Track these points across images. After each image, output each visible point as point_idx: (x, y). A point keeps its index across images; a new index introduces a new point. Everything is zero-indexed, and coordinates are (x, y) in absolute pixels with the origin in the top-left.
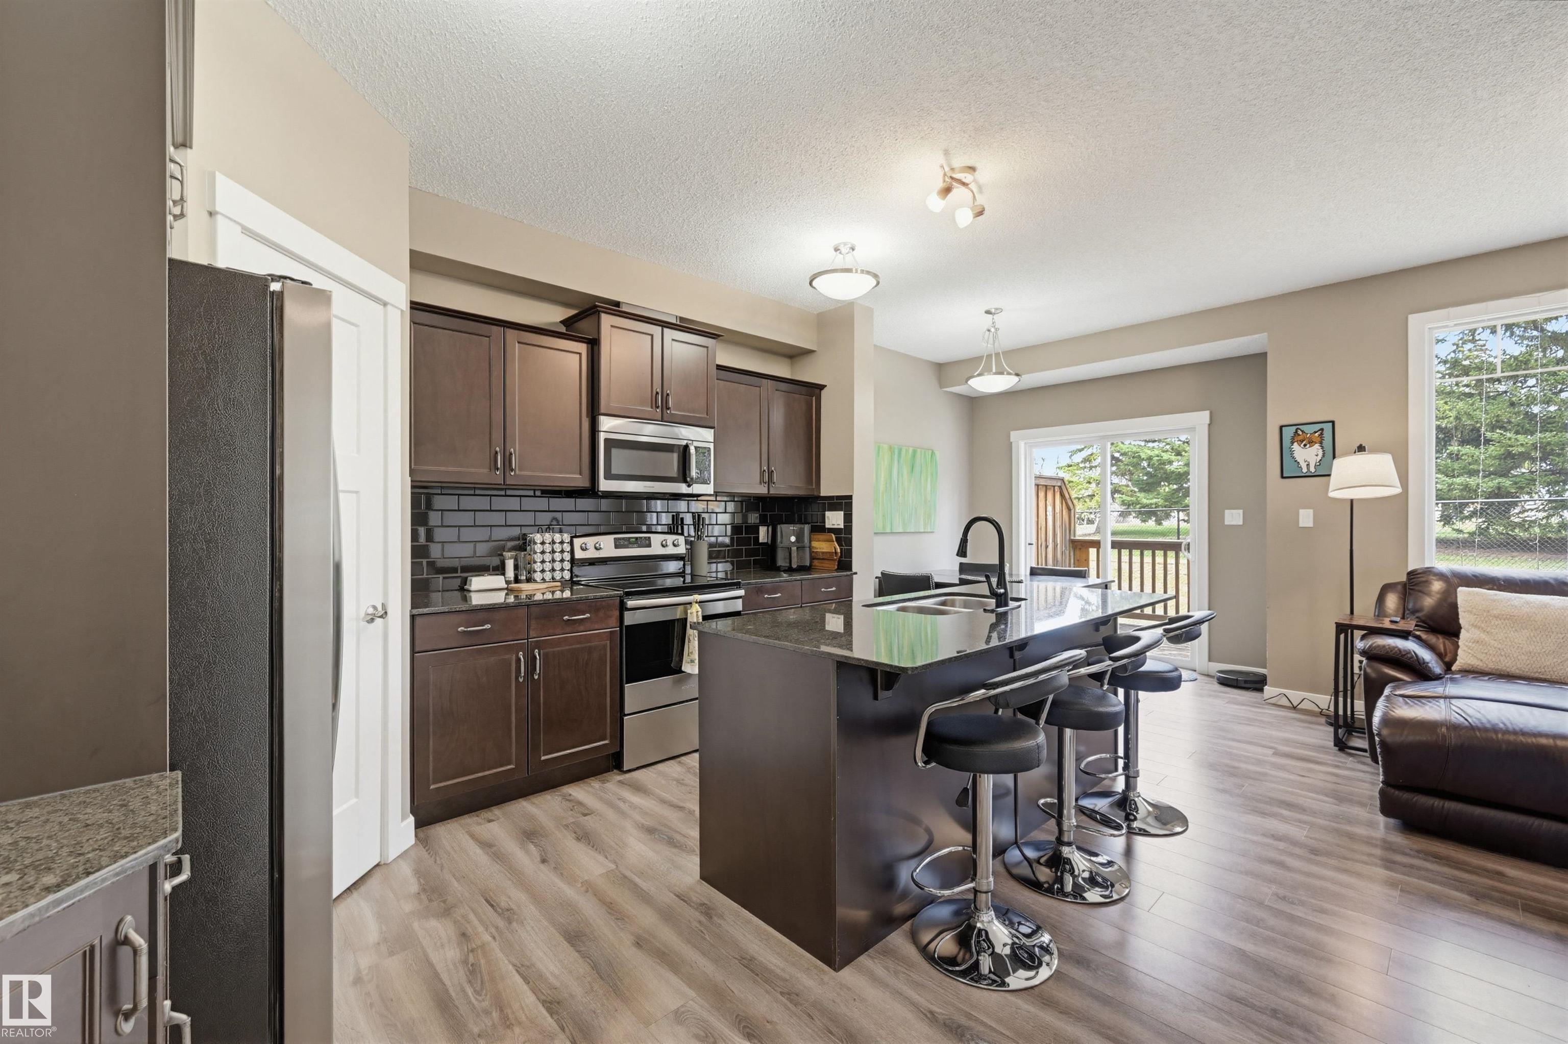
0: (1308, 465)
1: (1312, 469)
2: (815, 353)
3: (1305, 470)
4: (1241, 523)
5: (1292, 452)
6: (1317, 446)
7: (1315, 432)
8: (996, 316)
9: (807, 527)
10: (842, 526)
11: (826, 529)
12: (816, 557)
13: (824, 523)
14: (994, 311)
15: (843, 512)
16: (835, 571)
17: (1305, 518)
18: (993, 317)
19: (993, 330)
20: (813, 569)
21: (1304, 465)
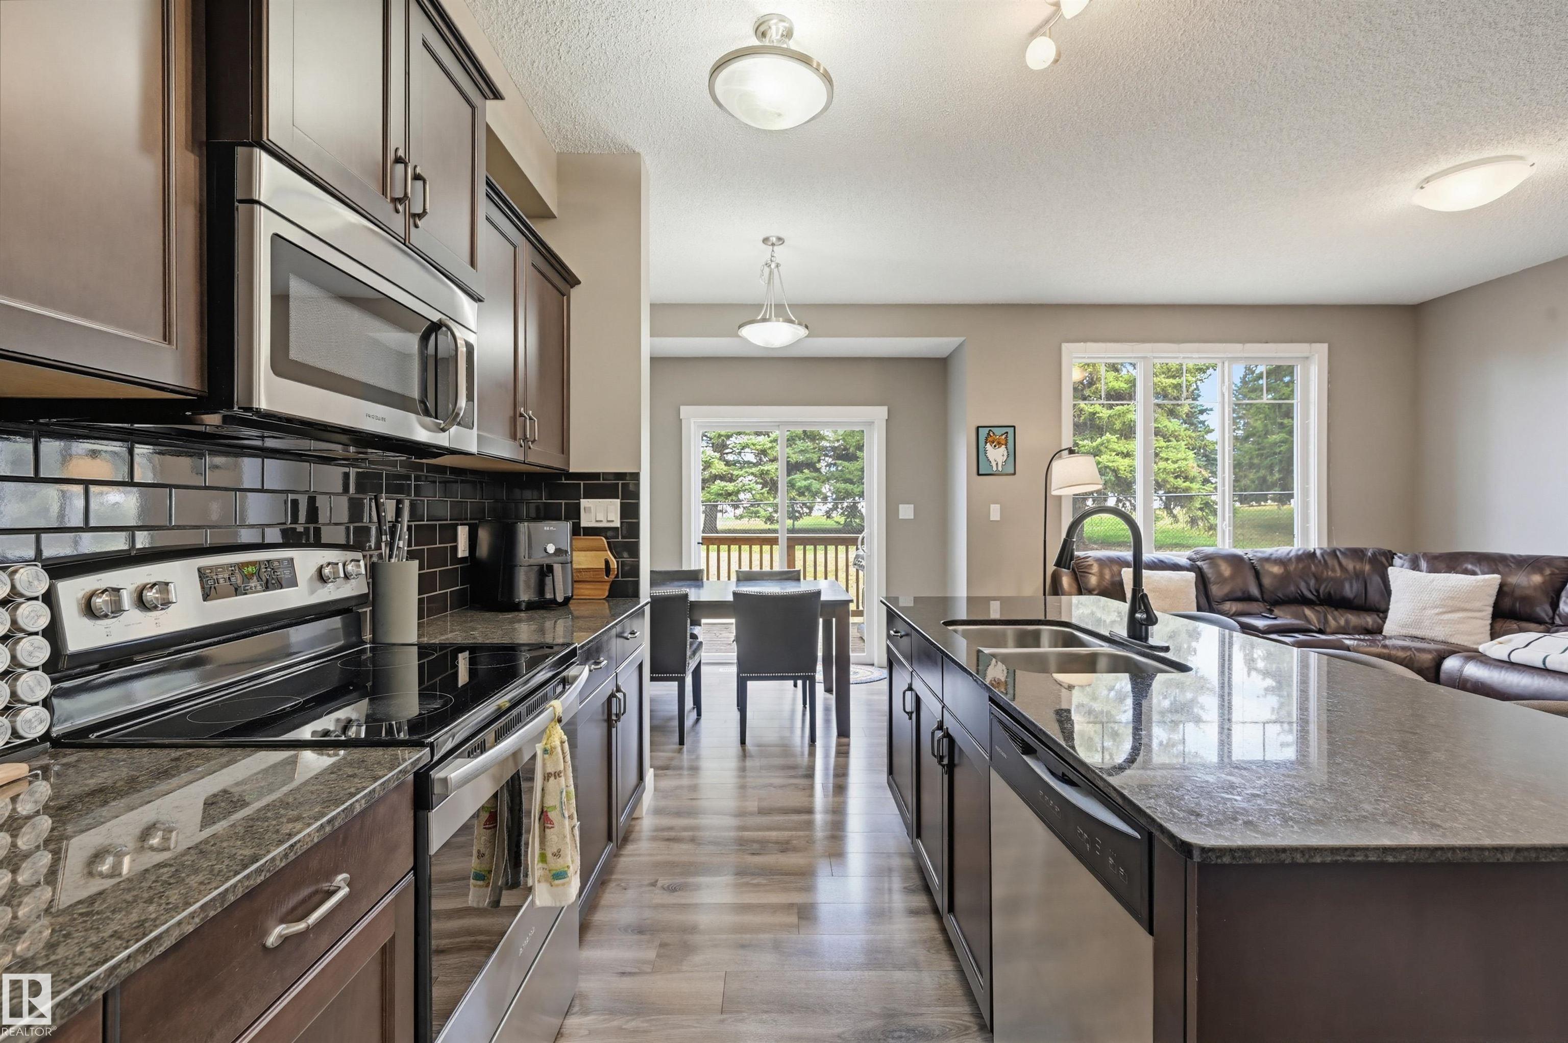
0: (997, 464)
1: (1000, 469)
2: (553, 221)
3: (995, 469)
4: (912, 517)
5: (985, 451)
6: (1004, 446)
7: (1002, 435)
8: (776, 248)
9: (568, 525)
10: (617, 524)
11: (584, 528)
12: (576, 579)
13: (579, 518)
14: (774, 239)
15: (619, 500)
16: (604, 601)
17: (995, 513)
18: (771, 247)
19: (773, 266)
20: (572, 601)
21: (994, 464)
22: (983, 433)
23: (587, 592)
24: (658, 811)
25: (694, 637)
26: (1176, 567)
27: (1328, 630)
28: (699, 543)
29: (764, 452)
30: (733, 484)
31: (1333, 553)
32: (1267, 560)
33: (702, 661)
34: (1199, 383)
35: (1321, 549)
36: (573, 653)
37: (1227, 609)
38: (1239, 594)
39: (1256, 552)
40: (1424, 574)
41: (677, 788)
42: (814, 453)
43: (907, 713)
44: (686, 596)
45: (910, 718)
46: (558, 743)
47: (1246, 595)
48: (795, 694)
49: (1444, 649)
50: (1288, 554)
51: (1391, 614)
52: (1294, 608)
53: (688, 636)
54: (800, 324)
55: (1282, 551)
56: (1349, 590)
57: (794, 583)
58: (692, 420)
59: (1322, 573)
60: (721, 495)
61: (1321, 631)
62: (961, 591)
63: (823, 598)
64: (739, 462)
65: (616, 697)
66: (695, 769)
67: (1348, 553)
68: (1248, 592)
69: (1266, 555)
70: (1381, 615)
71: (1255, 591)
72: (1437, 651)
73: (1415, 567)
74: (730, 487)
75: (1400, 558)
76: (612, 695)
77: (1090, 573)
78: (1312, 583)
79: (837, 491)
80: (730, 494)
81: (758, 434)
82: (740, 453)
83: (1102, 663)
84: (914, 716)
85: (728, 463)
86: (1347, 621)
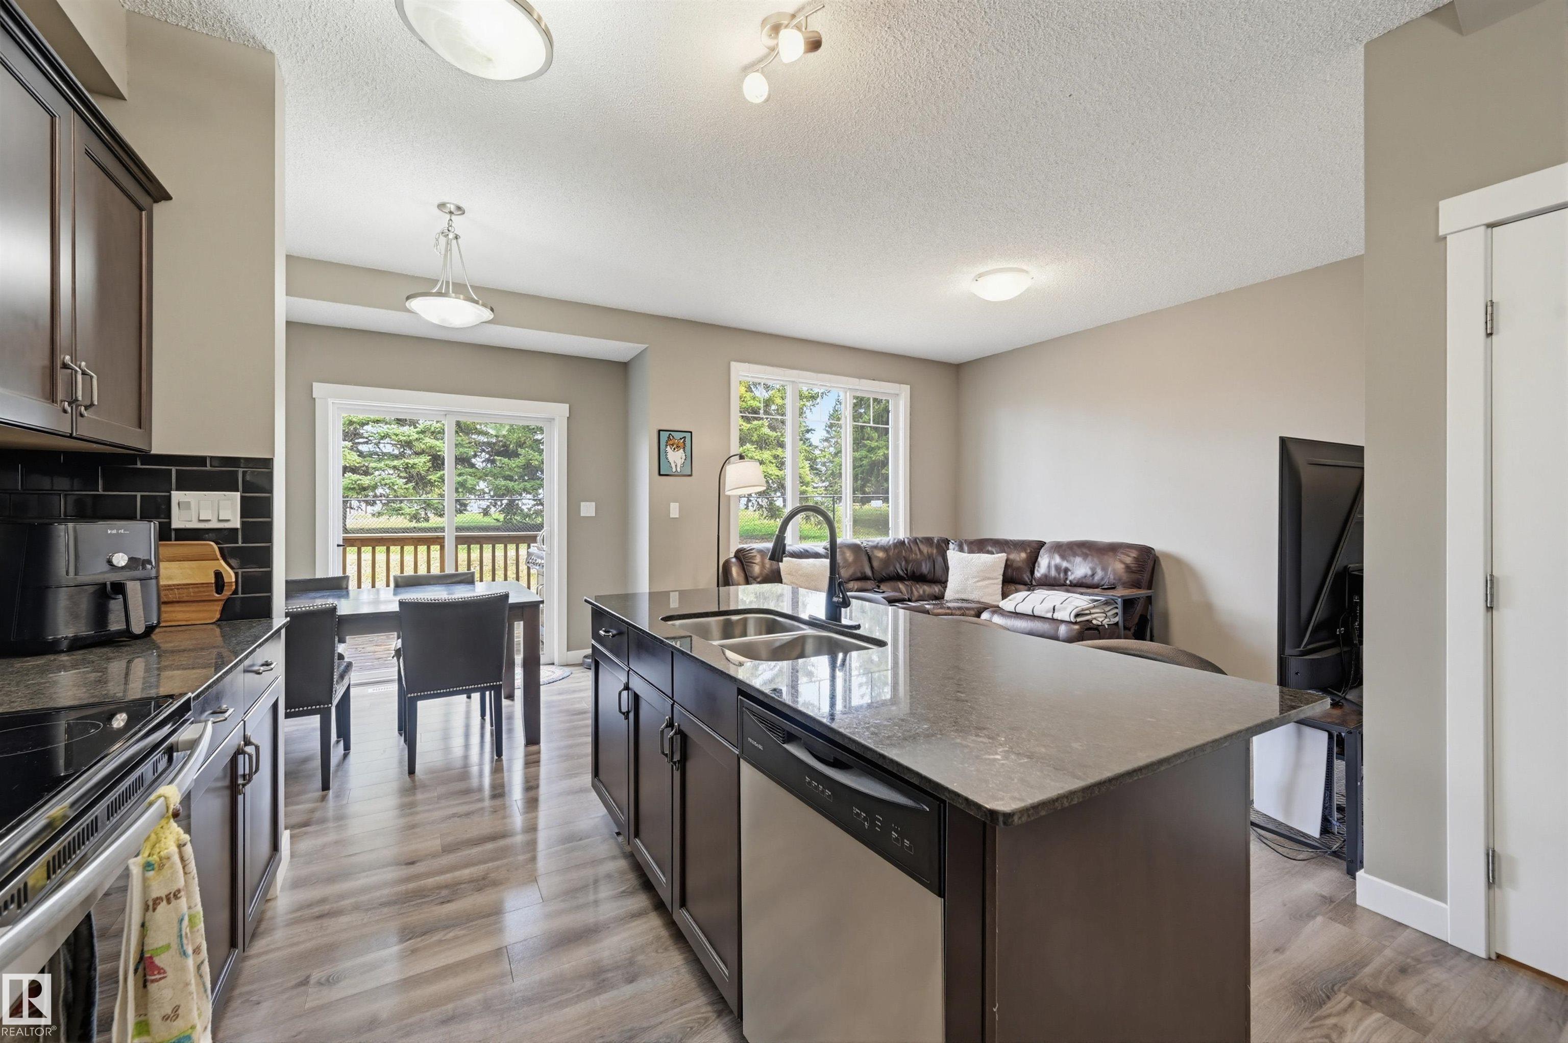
0: (676, 466)
1: (679, 470)
2: (123, 102)
3: (674, 470)
4: (594, 515)
5: (666, 452)
6: (682, 450)
7: (681, 439)
8: (453, 217)
9: (152, 527)
10: (236, 523)
11: (177, 530)
12: (164, 599)
13: (169, 515)
14: (453, 208)
15: (238, 494)
16: (214, 626)
17: (674, 510)
18: (448, 216)
19: (451, 236)
20: (157, 630)
21: (673, 465)
22: (664, 436)
23: (180, 616)
24: (297, 884)
25: (341, 657)
26: (817, 555)
27: (913, 599)
28: (338, 546)
29: (409, 444)
30: (369, 477)
31: (915, 541)
32: (876, 547)
33: (351, 682)
34: (812, 407)
35: (908, 538)
36: (186, 707)
37: (851, 587)
38: (859, 575)
39: (868, 541)
40: (966, 555)
41: (324, 846)
42: (469, 447)
43: (624, 713)
44: (334, 609)
45: (627, 718)
46: (173, 849)
47: (863, 575)
48: (468, 707)
49: (981, 607)
50: (889, 542)
51: (949, 584)
52: (892, 584)
53: (336, 657)
54: (484, 305)
55: (883, 540)
56: (925, 569)
57: (469, 587)
58: (330, 401)
59: (909, 557)
60: (353, 489)
61: (910, 600)
62: (643, 586)
63: (512, 600)
64: (376, 454)
65: (244, 753)
66: (341, 817)
67: (923, 541)
68: (865, 573)
69: (875, 543)
70: (943, 585)
71: (869, 572)
72: (977, 608)
73: (961, 549)
74: (366, 481)
75: (953, 543)
76: (239, 752)
77: (755, 563)
78: (903, 563)
79: (497, 488)
80: (364, 489)
81: (400, 422)
82: (377, 444)
83: (810, 646)
84: (631, 715)
85: (361, 454)
86: (924, 591)
